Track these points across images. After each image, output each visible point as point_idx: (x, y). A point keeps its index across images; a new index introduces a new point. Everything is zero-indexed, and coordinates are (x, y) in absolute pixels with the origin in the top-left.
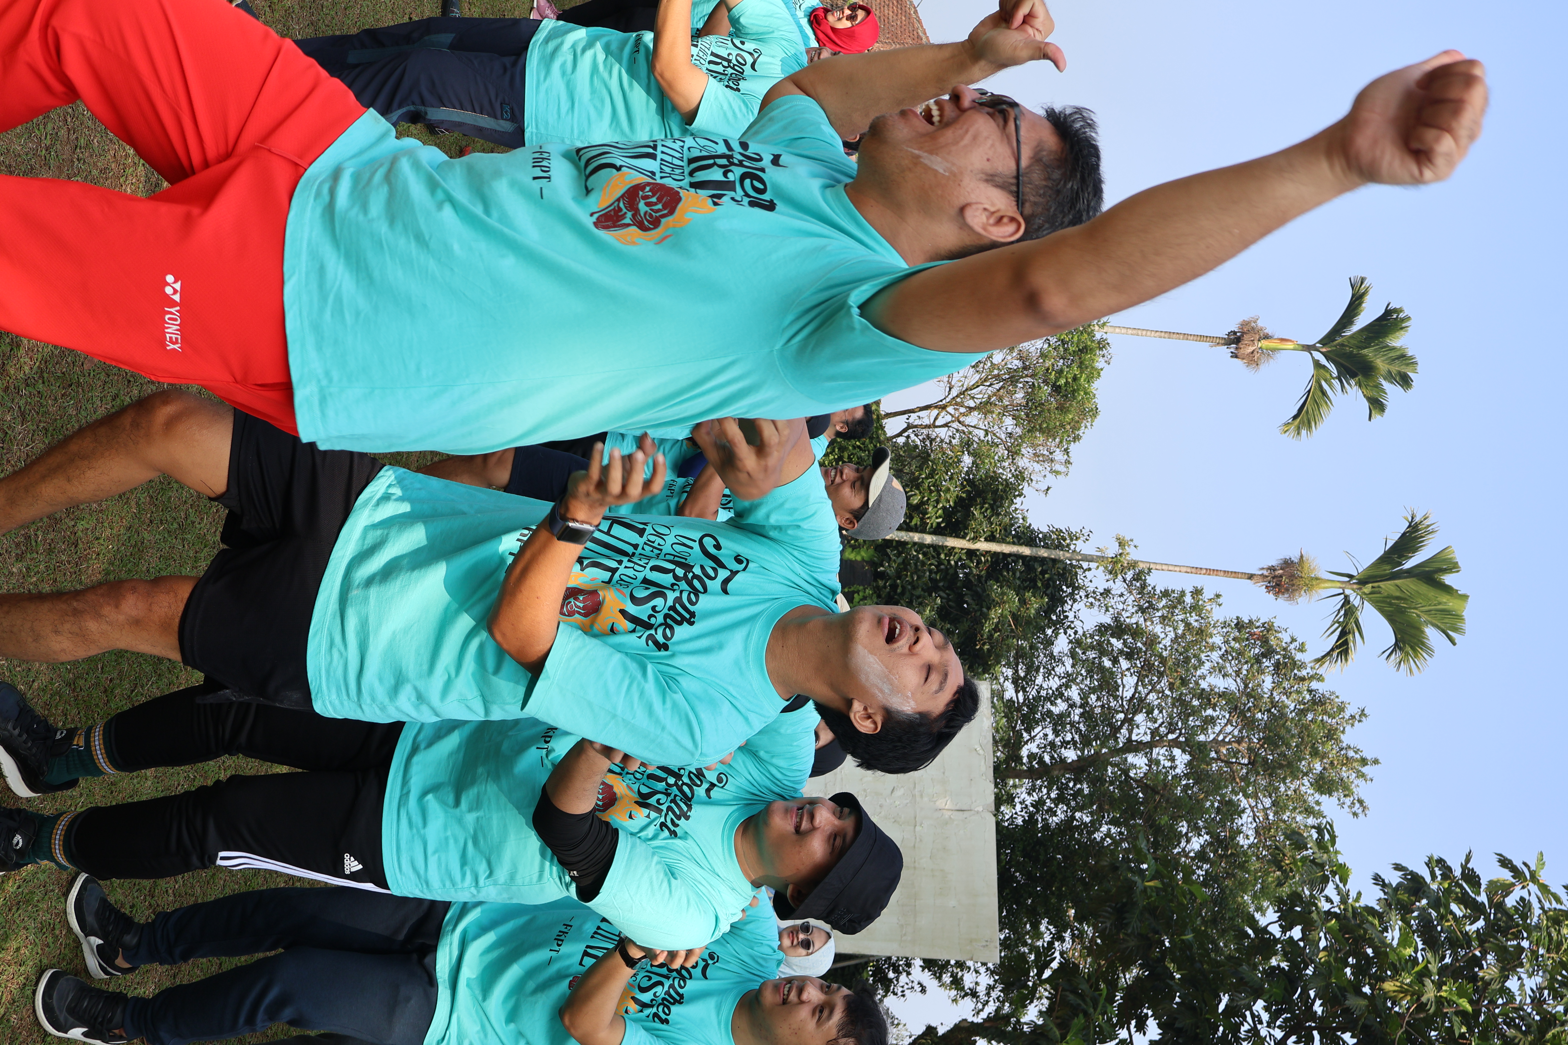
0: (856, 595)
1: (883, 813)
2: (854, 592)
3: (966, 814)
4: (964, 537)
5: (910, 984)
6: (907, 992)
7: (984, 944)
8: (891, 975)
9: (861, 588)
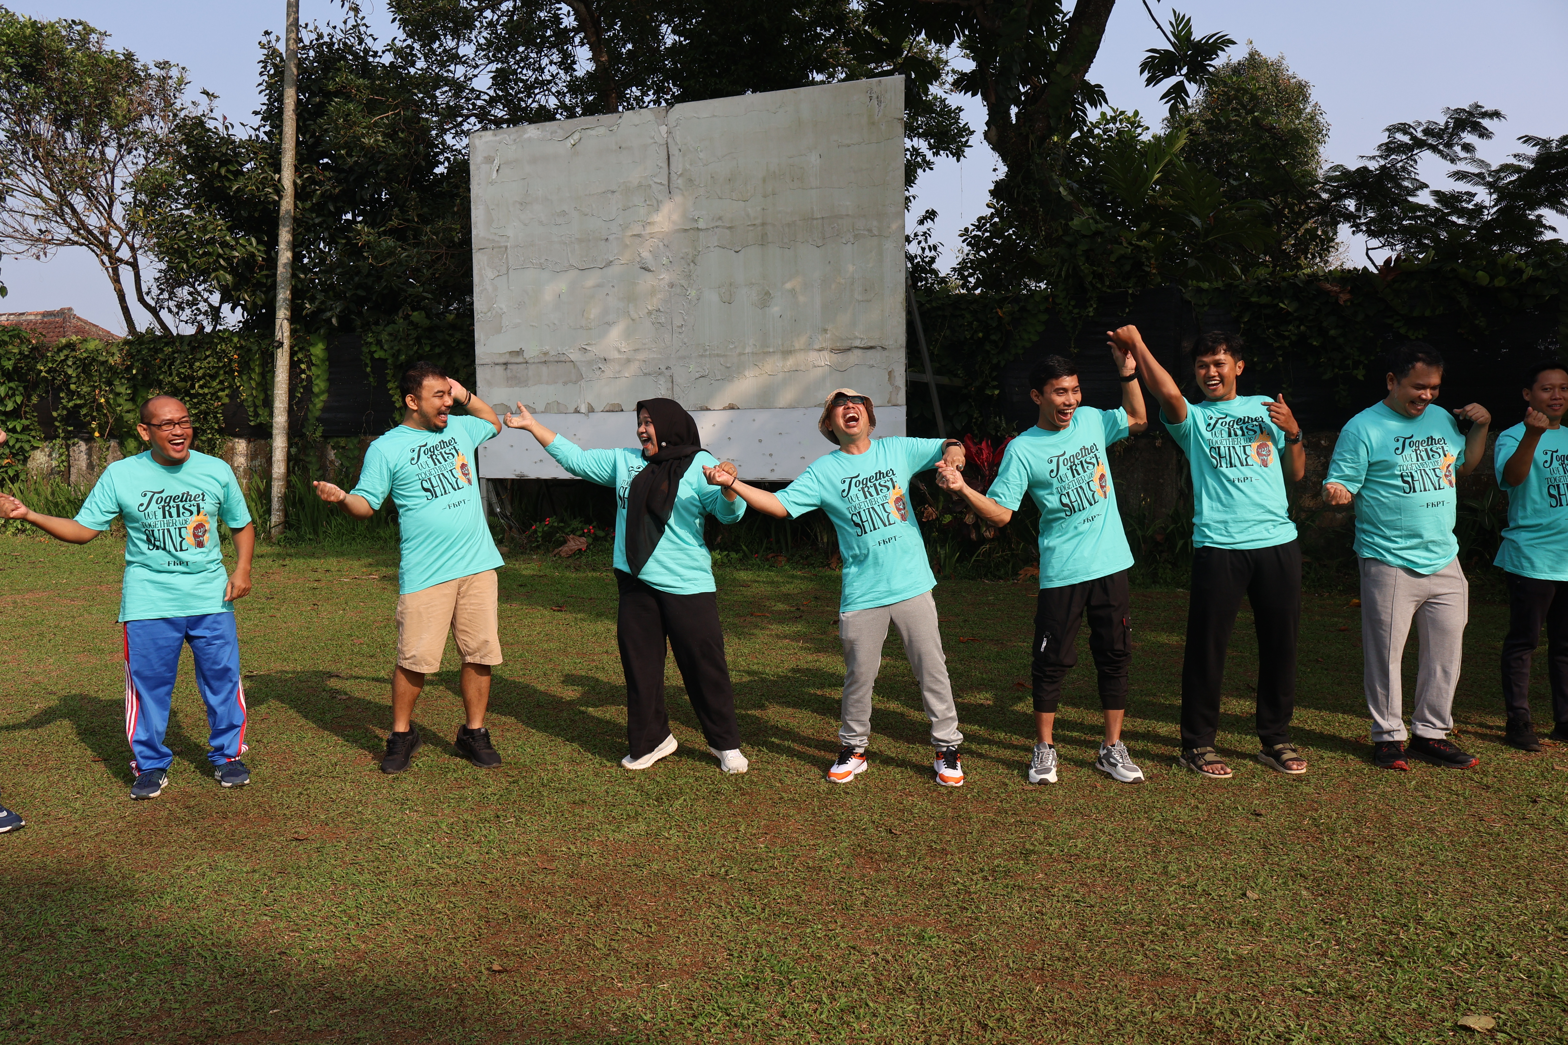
0: (376, 356)
1: (683, 282)
2: (372, 359)
3: (674, 151)
4: (276, 205)
5: (920, 238)
6: (931, 242)
7: (874, 101)
9: (365, 349)
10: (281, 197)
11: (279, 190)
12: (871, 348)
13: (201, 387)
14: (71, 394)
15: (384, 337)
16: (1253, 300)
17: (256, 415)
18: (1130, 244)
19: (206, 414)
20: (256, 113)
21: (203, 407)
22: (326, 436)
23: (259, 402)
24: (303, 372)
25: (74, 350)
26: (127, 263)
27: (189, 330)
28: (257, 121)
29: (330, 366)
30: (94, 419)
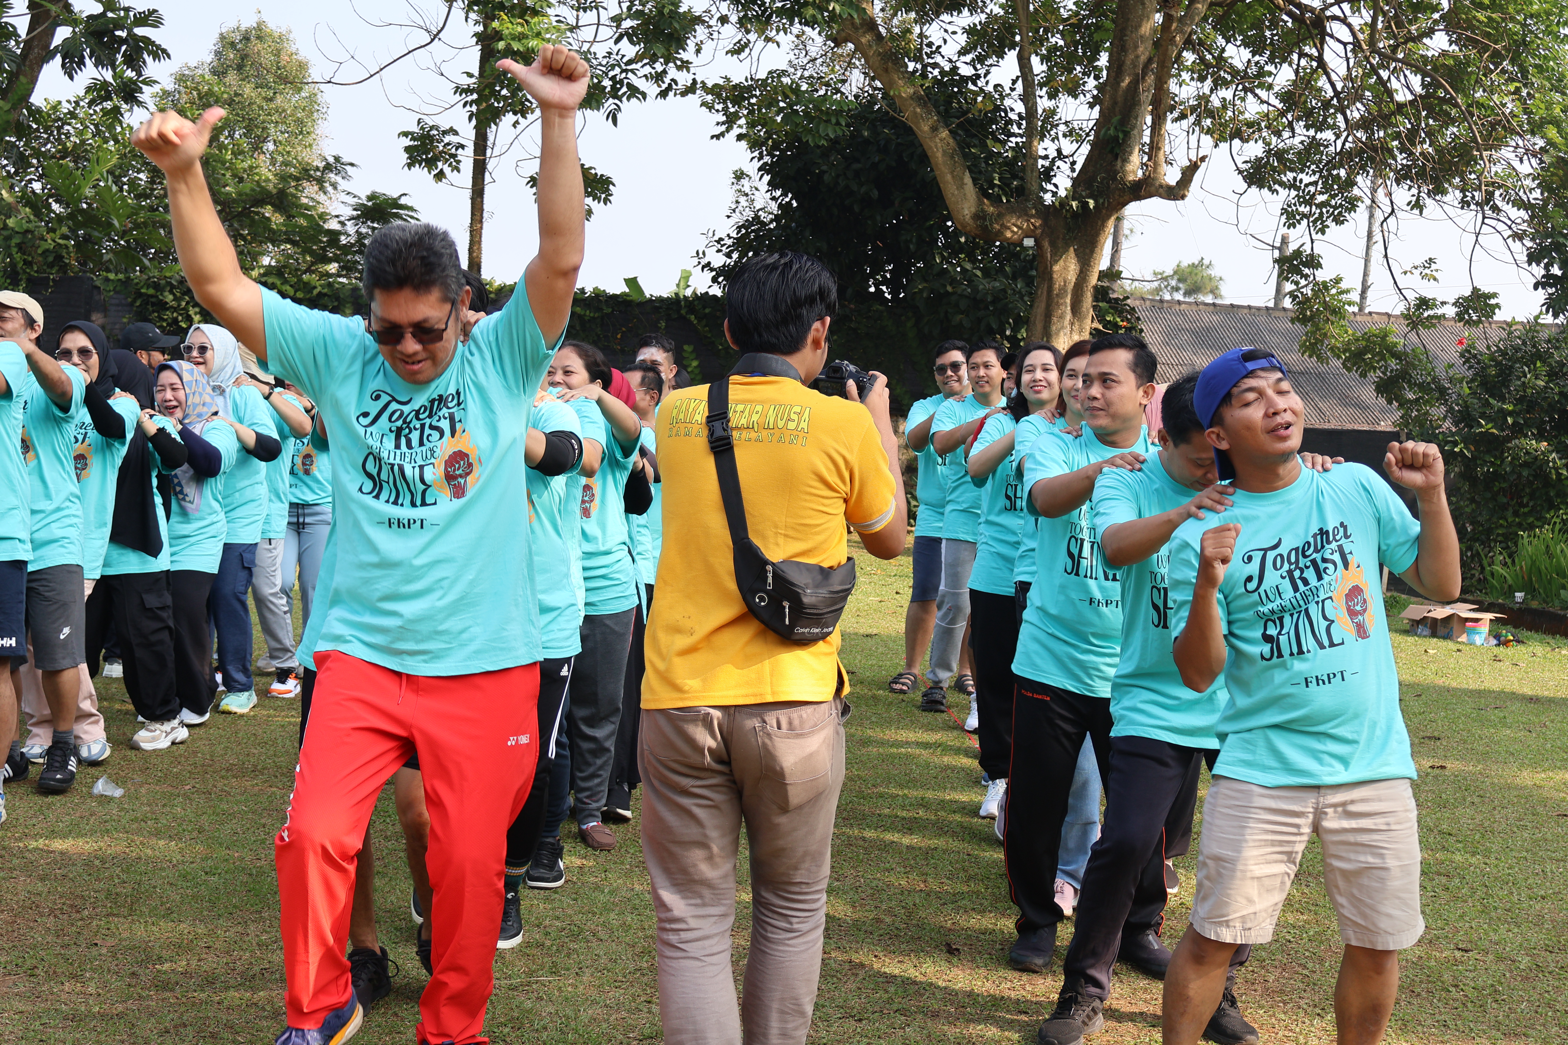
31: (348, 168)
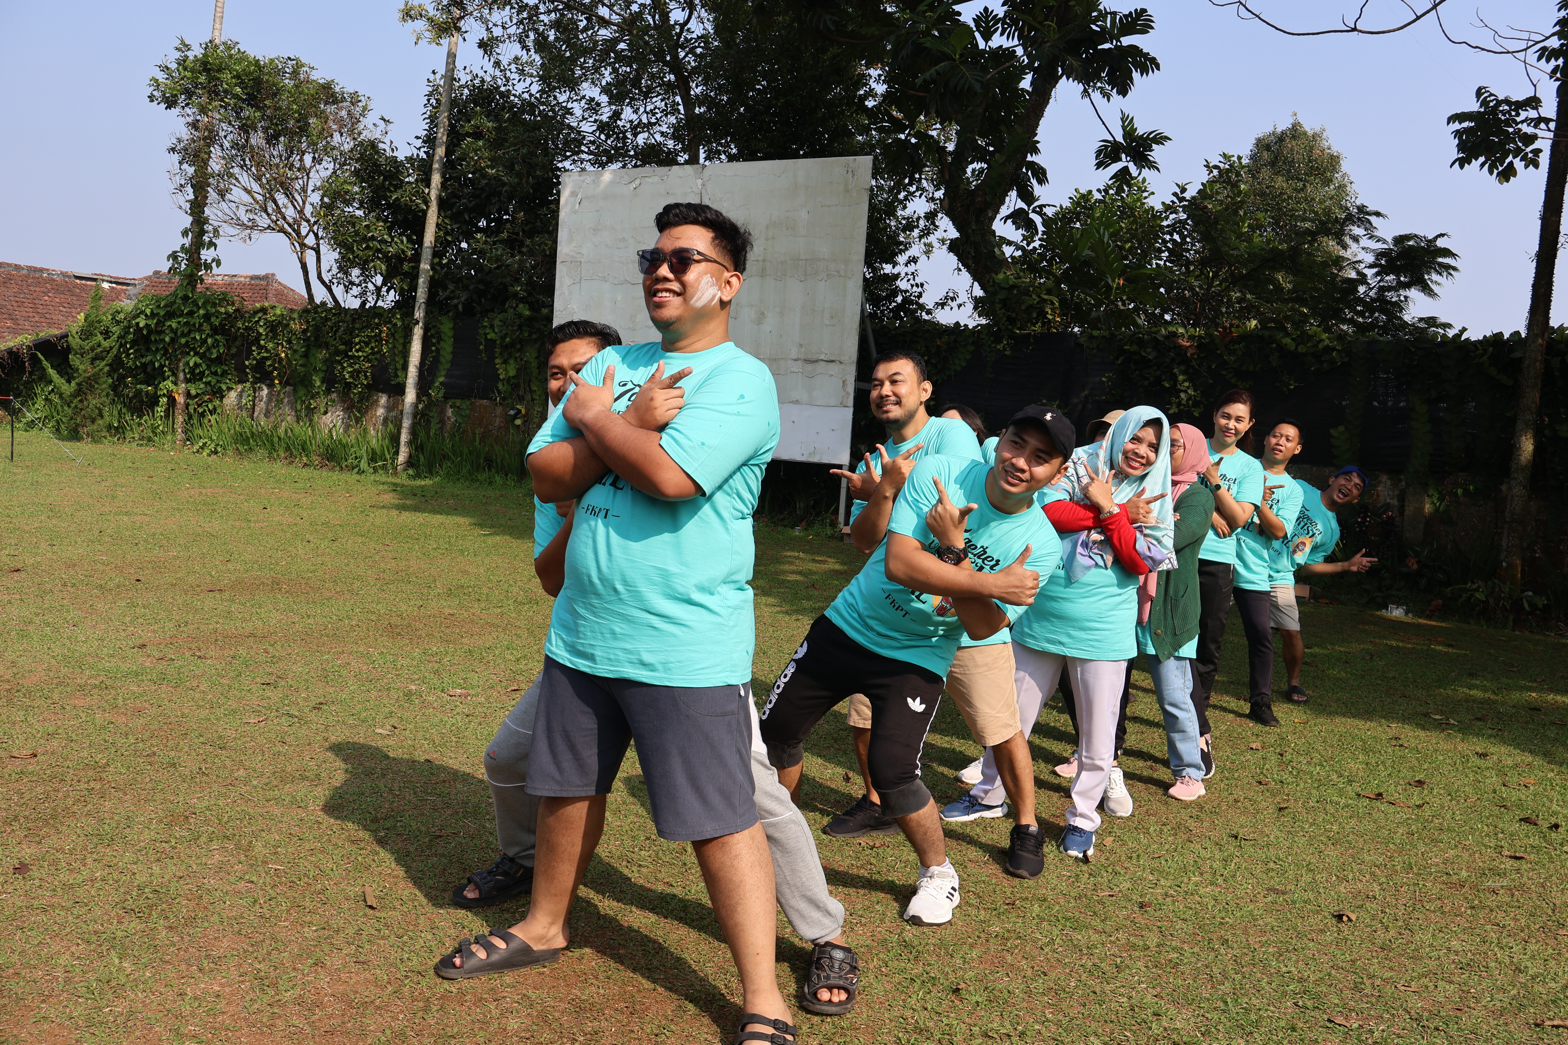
0: (489, 337)
2: (486, 339)
4: (425, 213)
7: (850, 174)
8: (899, 299)
9: (481, 331)
10: (428, 207)
11: (426, 202)
12: (832, 361)
13: (357, 351)
14: (260, 347)
15: (497, 322)
16: (1126, 347)
17: (397, 376)
18: (1039, 297)
19: (359, 372)
20: (417, 138)
21: (357, 366)
22: (446, 397)
23: (399, 366)
24: (434, 345)
25: (266, 314)
26: (312, 248)
27: (355, 304)
28: (419, 143)
29: (455, 342)
30: (275, 369)
31: (1373, 219)
